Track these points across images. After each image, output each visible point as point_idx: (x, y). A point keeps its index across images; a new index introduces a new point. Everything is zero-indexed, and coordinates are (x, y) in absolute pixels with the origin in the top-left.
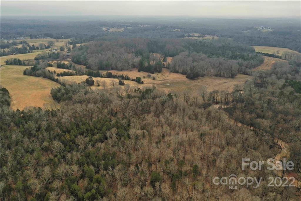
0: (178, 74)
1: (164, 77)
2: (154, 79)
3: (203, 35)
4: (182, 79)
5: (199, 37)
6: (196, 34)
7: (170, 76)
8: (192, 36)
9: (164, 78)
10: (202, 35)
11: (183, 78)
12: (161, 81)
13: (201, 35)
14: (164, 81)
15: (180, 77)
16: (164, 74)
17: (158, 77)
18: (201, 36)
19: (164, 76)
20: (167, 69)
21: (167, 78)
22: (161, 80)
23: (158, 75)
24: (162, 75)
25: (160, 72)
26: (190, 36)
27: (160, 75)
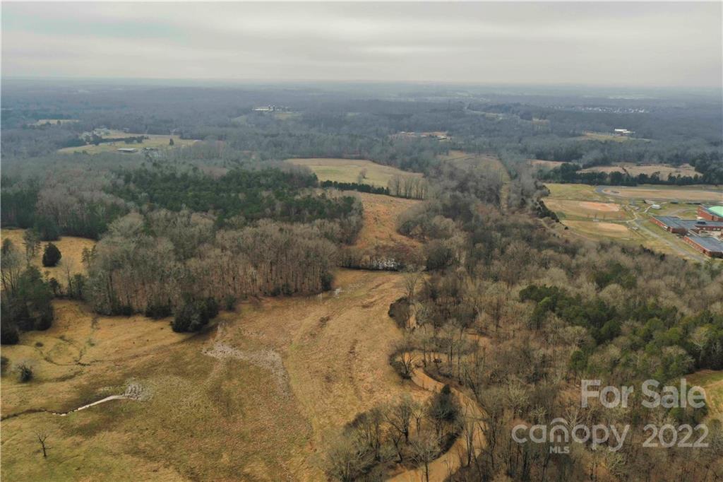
0: (131, 319)
1: (71, 349)
2: (27, 377)
3: (140, 135)
4: (159, 344)
5: (129, 141)
6: (114, 134)
7: (98, 336)
8: (106, 141)
9: (77, 355)
10: (136, 136)
11: (162, 335)
12: (66, 385)
13: (132, 135)
14: (82, 381)
15: (148, 333)
16: (68, 334)
17: (46, 359)
18: (134, 138)
19: (70, 342)
20: (73, 303)
21: (91, 353)
22: (65, 371)
23: (39, 345)
24: (62, 338)
25: (46, 325)
26: (97, 141)
27: (50, 341)
